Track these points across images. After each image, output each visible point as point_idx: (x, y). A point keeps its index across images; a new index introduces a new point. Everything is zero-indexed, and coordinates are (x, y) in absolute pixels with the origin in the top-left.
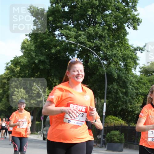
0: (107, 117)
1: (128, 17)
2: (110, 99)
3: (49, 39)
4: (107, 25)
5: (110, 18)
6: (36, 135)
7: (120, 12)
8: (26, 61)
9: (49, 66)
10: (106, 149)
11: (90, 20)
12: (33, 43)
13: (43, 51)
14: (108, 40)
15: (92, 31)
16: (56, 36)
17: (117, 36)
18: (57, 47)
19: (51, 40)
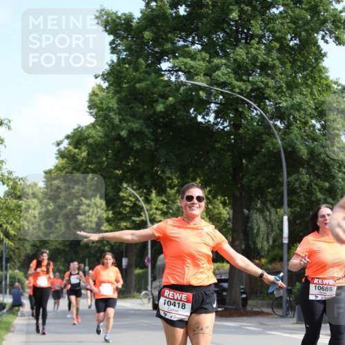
0: (293, 248)
1: (322, 18)
2: (296, 207)
3: (148, 82)
4: (276, 39)
5: (282, 24)
6: (138, 298)
7: (304, 6)
8: (100, 134)
9: (152, 143)
10: (295, 320)
11: (237, 31)
12: (113, 93)
13: (137, 109)
14: (281, 74)
15: (245, 57)
16: (163, 73)
17: (302, 62)
18: (167, 99)
19: (152, 83)
